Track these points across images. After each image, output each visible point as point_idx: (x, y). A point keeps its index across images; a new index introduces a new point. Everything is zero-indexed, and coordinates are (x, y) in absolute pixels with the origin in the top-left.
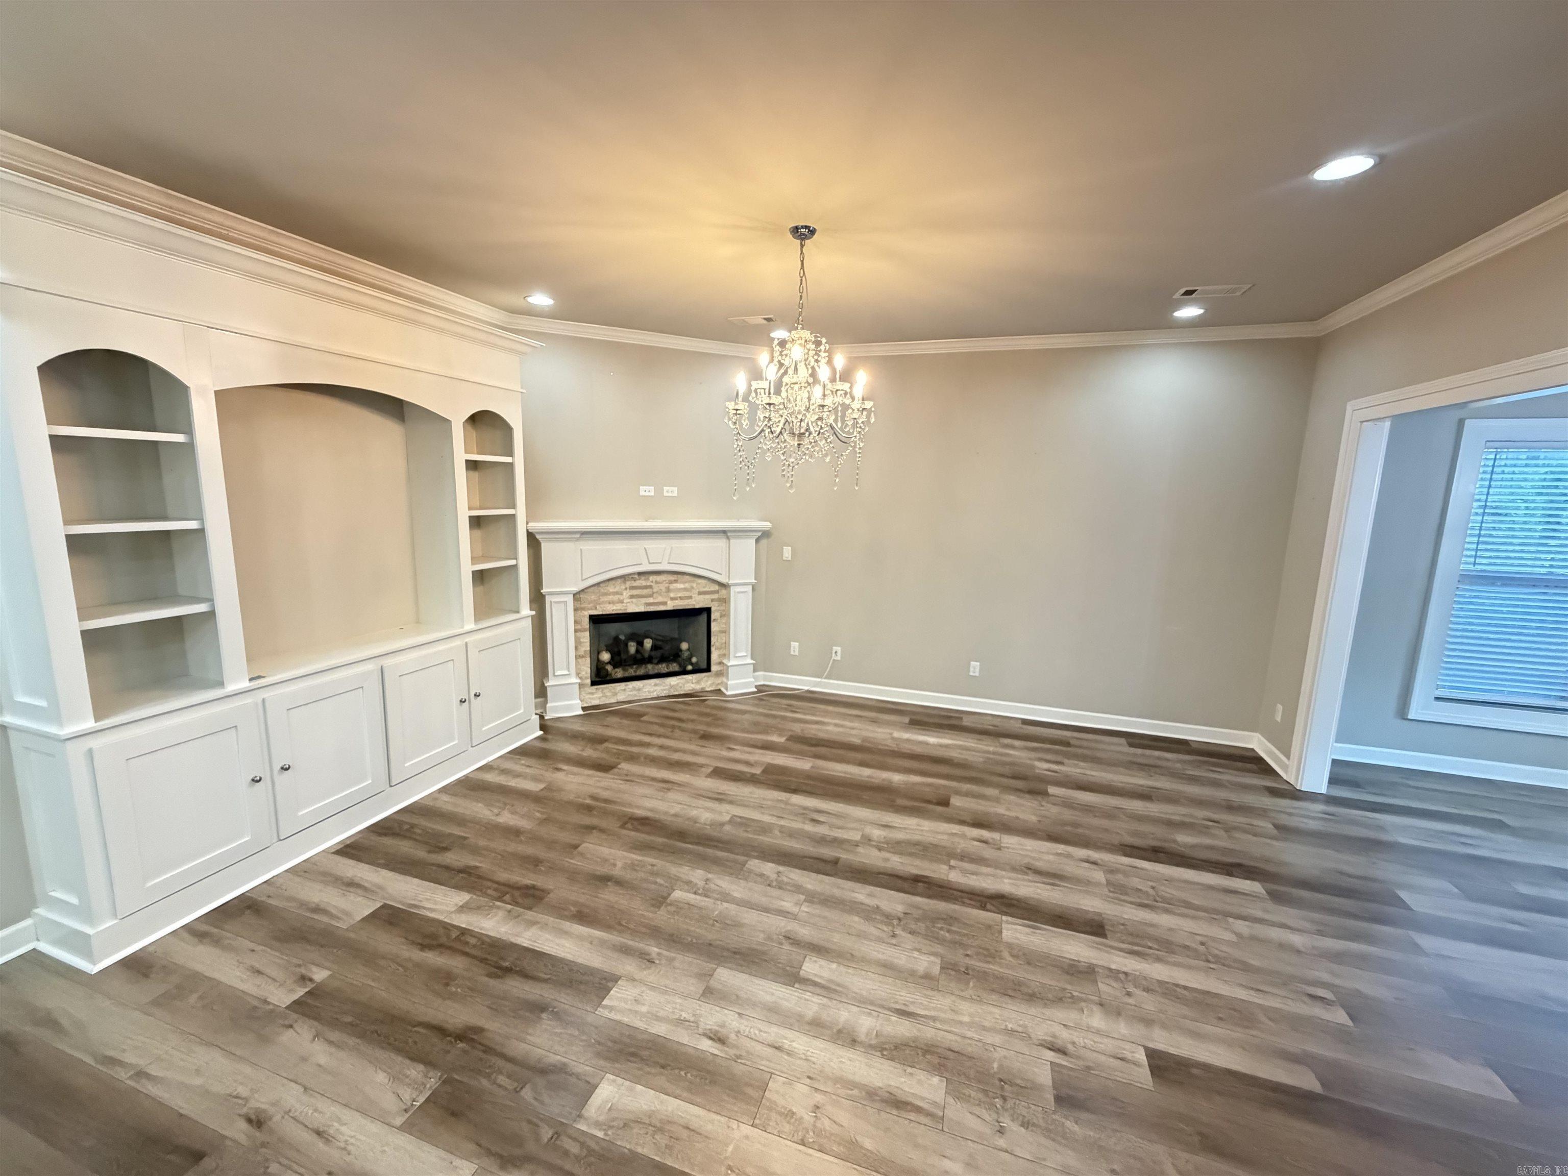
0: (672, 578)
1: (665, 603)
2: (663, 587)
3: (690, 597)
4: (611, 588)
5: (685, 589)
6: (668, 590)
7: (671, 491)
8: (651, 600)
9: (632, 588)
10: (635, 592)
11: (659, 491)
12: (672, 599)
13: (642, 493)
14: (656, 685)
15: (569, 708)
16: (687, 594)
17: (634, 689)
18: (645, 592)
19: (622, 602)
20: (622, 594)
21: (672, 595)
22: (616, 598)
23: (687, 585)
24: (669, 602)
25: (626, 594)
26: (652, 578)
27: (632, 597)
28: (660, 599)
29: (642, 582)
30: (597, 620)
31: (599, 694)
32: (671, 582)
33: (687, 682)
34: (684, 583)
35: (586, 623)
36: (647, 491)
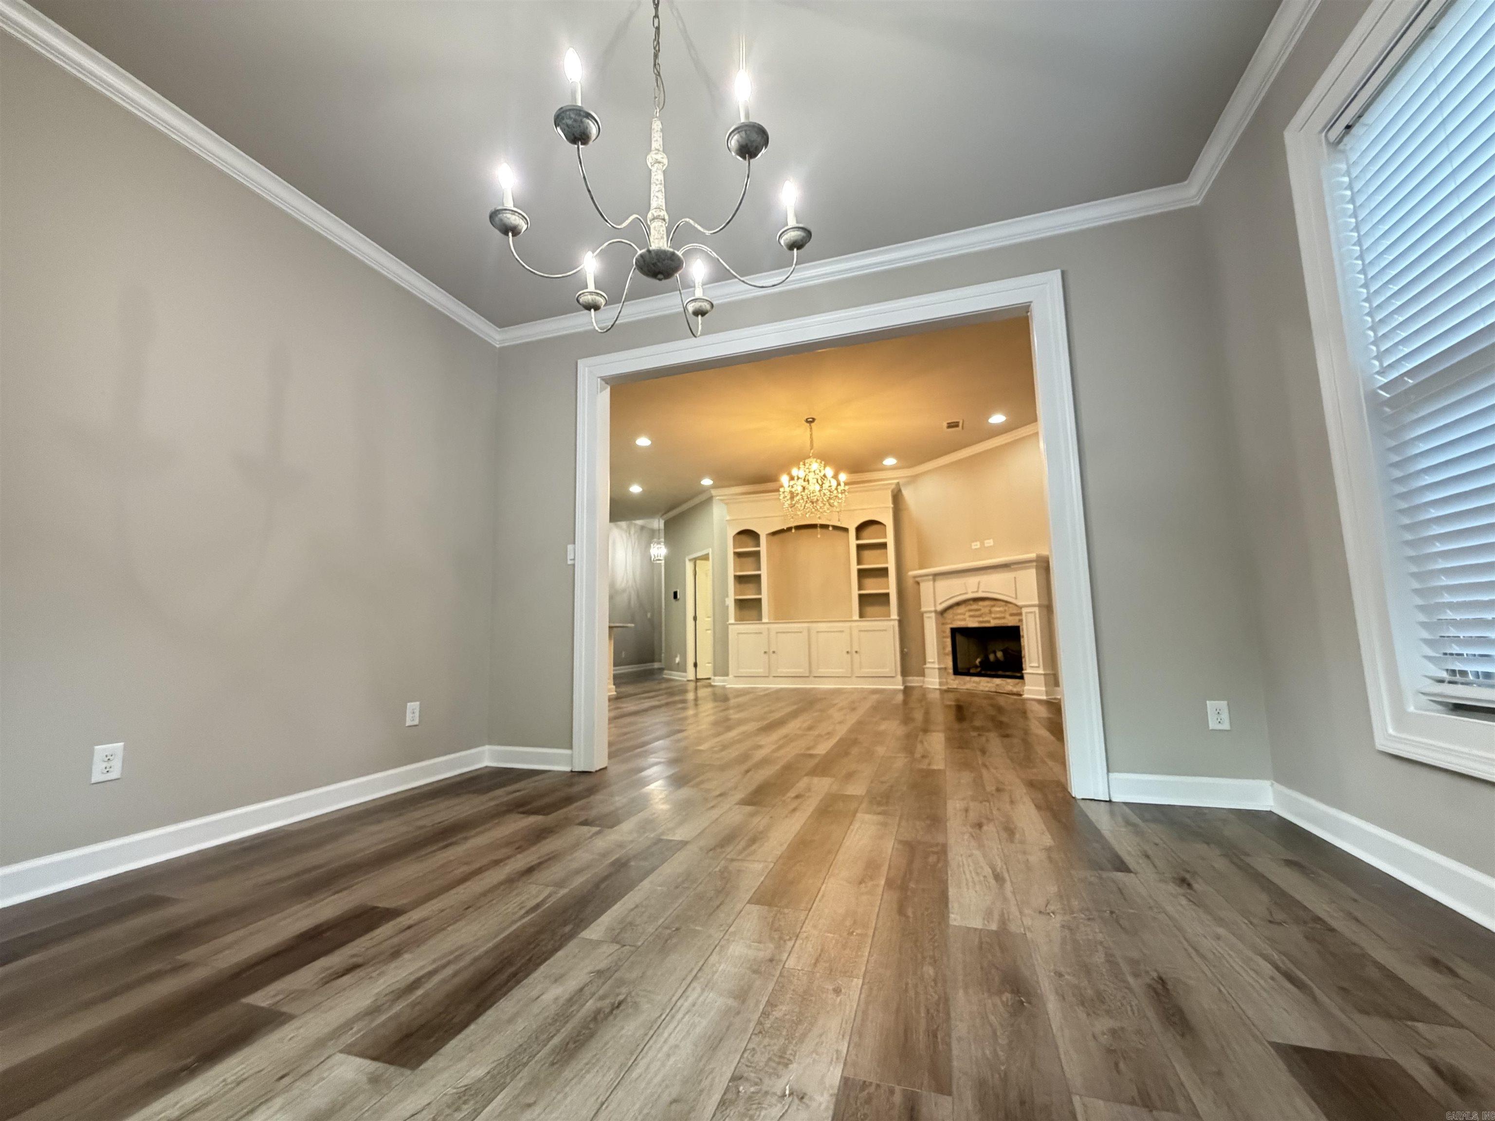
0: (992, 603)
1: (989, 622)
2: (986, 610)
3: (1004, 618)
4: (961, 609)
5: (1000, 612)
6: (990, 612)
7: (989, 543)
8: (981, 619)
9: (970, 610)
10: (972, 613)
11: (982, 543)
12: (995, 618)
13: (973, 547)
14: (988, 682)
15: (933, 683)
16: (1003, 615)
17: (974, 682)
18: (977, 613)
19: (964, 620)
20: (965, 614)
21: (993, 616)
22: (961, 617)
23: (1001, 609)
24: (992, 621)
25: (968, 614)
26: (981, 603)
27: (971, 616)
28: (986, 619)
29: (975, 607)
30: (954, 631)
31: (957, 682)
32: (993, 606)
33: (1008, 684)
34: (1000, 607)
35: (948, 633)
36: (976, 545)
